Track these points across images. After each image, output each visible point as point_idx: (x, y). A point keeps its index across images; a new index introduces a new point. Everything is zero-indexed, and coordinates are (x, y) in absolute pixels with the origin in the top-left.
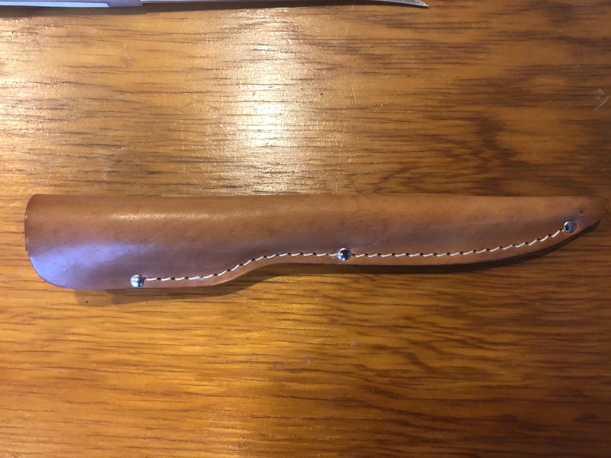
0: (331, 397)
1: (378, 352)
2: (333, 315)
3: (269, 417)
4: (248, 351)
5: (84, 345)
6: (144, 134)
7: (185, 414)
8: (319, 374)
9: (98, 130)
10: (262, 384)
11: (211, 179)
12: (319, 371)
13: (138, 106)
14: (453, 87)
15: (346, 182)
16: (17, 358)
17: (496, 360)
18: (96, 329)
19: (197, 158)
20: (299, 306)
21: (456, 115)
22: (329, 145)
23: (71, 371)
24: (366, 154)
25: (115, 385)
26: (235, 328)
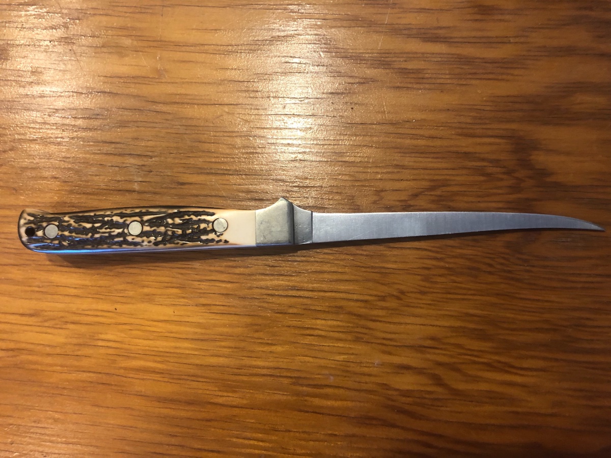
0: (353, 415)
1: (402, 372)
2: (357, 332)
3: (291, 431)
4: (271, 364)
5: (110, 351)
6: (175, 145)
7: (209, 423)
8: (341, 391)
9: (130, 140)
10: (285, 398)
11: (239, 192)
12: (342, 388)
13: (170, 117)
14: (488, 104)
15: (375, 198)
16: (49, 360)
17: (523, 386)
18: (125, 336)
19: (226, 170)
20: (323, 322)
21: (490, 133)
22: (358, 160)
23: (100, 375)
24: (396, 170)
26: (260, 341)
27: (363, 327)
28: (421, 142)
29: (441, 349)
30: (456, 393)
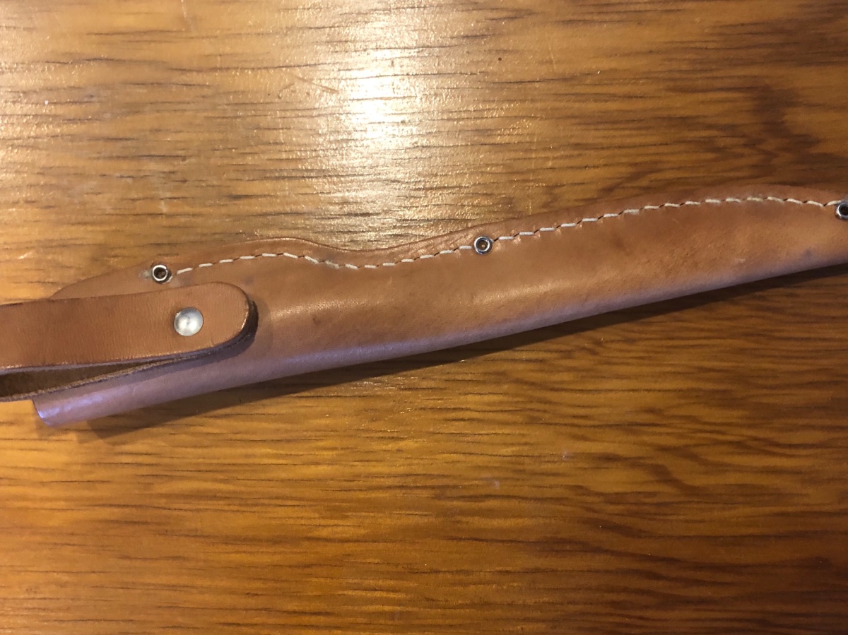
0: (533, 538)
1: (606, 465)
2: (531, 410)
3: (439, 572)
4: (402, 470)
5: (144, 471)
6: (221, 136)
7: (307, 571)
8: (514, 504)
9: (148, 133)
10: (426, 521)
11: (331, 204)
12: (514, 497)
13: (206, 91)
14: (712, 38)
15: (545, 198)
16: (44, 492)
17: (795, 472)
18: (163, 444)
19: (307, 170)
20: (477, 398)
21: (718, 84)
22: (515, 140)
23: (127, 510)
24: (576, 152)
25: (196, 530)
26: (381, 435)
27: (541, 401)
28: (613, 106)
29: (664, 425)
30: (693, 492)
